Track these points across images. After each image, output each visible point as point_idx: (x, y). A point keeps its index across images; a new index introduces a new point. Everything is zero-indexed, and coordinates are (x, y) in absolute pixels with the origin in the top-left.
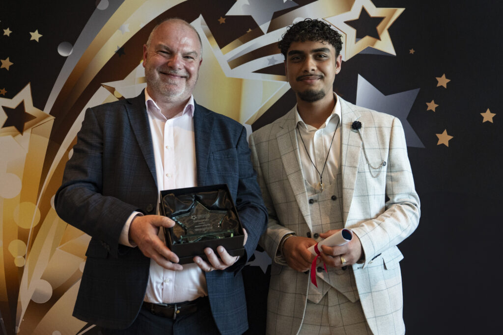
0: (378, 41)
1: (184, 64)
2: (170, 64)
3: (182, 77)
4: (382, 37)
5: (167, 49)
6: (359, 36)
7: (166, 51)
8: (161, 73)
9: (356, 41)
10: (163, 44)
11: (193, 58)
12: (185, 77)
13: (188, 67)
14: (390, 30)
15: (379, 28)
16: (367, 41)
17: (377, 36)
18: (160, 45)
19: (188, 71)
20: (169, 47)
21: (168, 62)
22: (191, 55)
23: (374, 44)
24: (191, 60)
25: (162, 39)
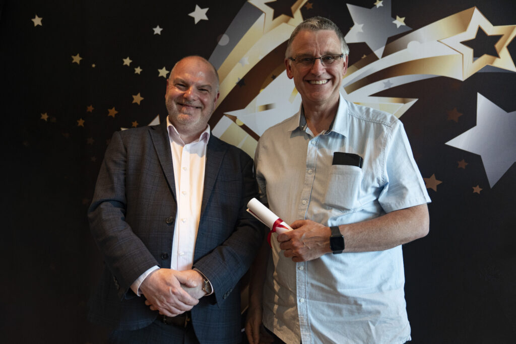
0: (497, 59)
1: (199, 96)
2: (185, 96)
3: (197, 108)
4: (501, 54)
5: (183, 82)
6: (477, 55)
7: (182, 83)
8: (178, 104)
9: (474, 60)
10: (180, 77)
11: (207, 91)
12: (200, 108)
13: (202, 98)
14: (509, 47)
15: (497, 46)
16: (485, 60)
17: (496, 54)
18: (177, 79)
19: (202, 102)
20: (185, 81)
21: (184, 94)
22: (205, 88)
23: (492, 62)
24: (206, 92)
25: (179, 73)
